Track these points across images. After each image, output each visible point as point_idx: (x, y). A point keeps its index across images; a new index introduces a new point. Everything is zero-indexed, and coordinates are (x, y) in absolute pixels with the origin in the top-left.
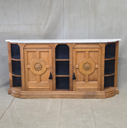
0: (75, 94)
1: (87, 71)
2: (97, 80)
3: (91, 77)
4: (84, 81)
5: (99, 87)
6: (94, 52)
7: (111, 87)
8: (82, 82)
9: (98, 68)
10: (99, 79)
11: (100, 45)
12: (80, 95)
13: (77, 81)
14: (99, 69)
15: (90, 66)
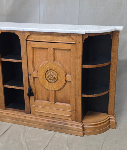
0: (33, 120)
1: (52, 85)
2: (69, 102)
3: (60, 95)
4: (48, 100)
5: (74, 115)
6: (62, 51)
7: (103, 114)
8: (45, 102)
9: (70, 80)
10: (73, 101)
11: (72, 39)
12: (41, 122)
13: (37, 99)
14: (72, 83)
15: (56, 76)
